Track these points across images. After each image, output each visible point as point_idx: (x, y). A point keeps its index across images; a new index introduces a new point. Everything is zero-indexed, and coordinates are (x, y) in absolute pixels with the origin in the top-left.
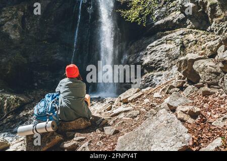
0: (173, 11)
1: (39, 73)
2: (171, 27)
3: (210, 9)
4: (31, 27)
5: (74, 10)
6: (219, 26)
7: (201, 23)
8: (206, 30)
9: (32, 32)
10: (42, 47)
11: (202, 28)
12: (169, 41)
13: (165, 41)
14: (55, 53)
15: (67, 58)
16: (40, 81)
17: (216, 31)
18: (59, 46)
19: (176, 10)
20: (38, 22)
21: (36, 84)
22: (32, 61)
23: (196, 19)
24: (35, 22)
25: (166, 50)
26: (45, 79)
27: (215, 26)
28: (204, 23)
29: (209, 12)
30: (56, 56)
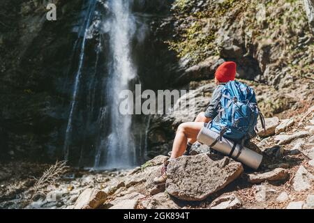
0: (210, 55)
1: (17, 136)
2: (207, 76)
3: (262, 52)
4: (7, 69)
5: (74, 47)
6: (274, 74)
7: (247, 71)
8: (254, 80)
9: (8, 76)
10: (23, 97)
11: (248, 78)
12: (208, 93)
13: (202, 93)
14: (44, 106)
15: (63, 115)
16: (18, 148)
17: (271, 79)
18: (49, 97)
19: (214, 54)
20: (18, 62)
21: (12, 153)
22: (7, 118)
23: (241, 66)
24: (13, 62)
25: (204, 104)
26: (26, 144)
27: (270, 73)
28: (251, 71)
29: (261, 56)
30: (45, 111)
